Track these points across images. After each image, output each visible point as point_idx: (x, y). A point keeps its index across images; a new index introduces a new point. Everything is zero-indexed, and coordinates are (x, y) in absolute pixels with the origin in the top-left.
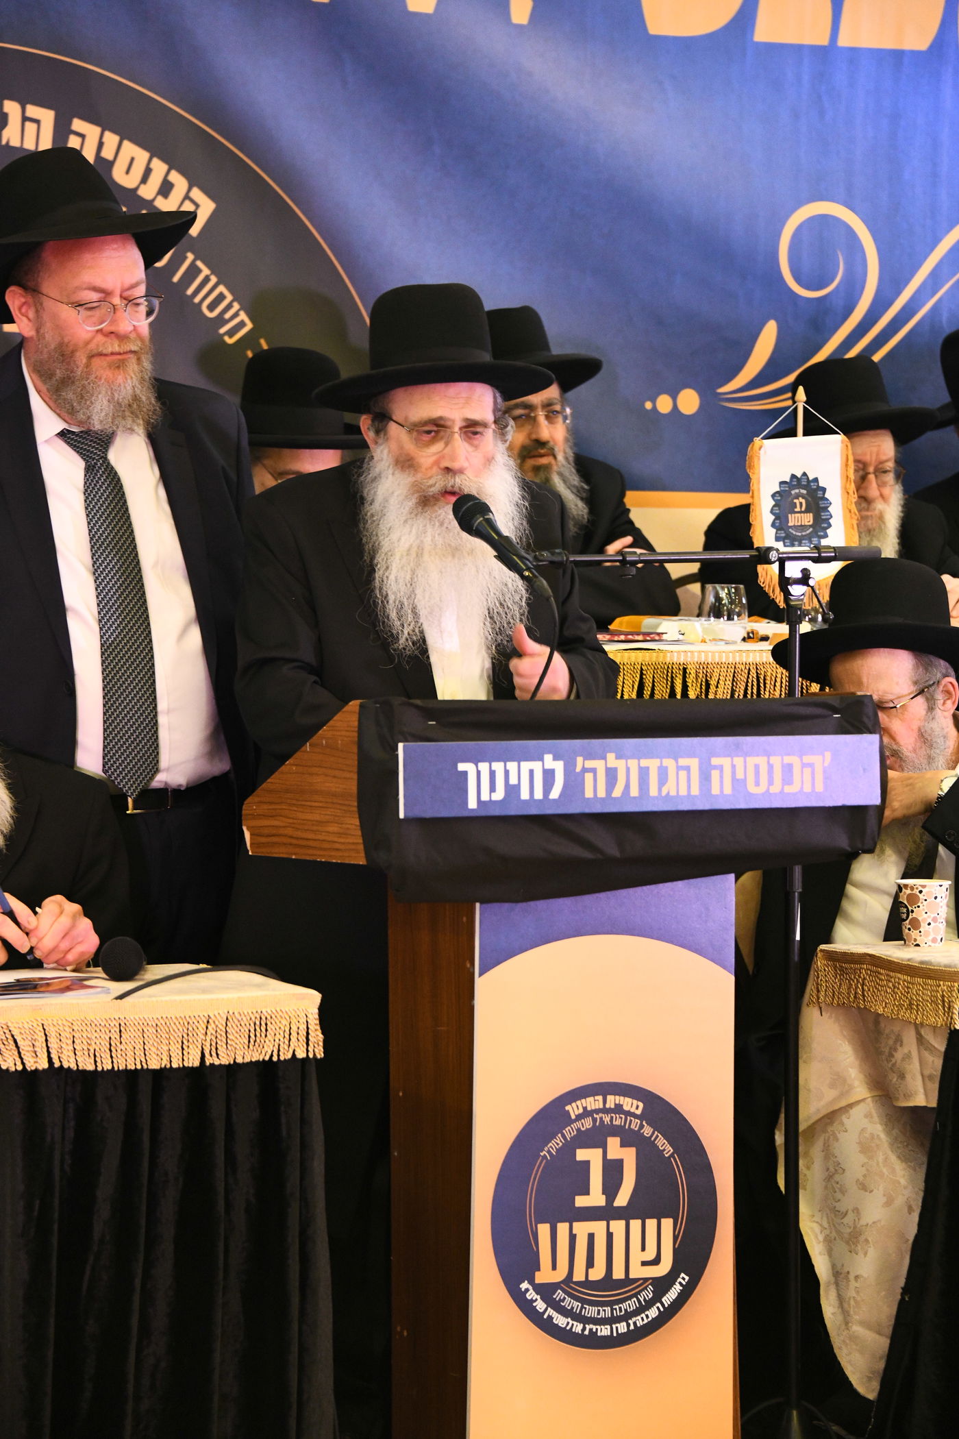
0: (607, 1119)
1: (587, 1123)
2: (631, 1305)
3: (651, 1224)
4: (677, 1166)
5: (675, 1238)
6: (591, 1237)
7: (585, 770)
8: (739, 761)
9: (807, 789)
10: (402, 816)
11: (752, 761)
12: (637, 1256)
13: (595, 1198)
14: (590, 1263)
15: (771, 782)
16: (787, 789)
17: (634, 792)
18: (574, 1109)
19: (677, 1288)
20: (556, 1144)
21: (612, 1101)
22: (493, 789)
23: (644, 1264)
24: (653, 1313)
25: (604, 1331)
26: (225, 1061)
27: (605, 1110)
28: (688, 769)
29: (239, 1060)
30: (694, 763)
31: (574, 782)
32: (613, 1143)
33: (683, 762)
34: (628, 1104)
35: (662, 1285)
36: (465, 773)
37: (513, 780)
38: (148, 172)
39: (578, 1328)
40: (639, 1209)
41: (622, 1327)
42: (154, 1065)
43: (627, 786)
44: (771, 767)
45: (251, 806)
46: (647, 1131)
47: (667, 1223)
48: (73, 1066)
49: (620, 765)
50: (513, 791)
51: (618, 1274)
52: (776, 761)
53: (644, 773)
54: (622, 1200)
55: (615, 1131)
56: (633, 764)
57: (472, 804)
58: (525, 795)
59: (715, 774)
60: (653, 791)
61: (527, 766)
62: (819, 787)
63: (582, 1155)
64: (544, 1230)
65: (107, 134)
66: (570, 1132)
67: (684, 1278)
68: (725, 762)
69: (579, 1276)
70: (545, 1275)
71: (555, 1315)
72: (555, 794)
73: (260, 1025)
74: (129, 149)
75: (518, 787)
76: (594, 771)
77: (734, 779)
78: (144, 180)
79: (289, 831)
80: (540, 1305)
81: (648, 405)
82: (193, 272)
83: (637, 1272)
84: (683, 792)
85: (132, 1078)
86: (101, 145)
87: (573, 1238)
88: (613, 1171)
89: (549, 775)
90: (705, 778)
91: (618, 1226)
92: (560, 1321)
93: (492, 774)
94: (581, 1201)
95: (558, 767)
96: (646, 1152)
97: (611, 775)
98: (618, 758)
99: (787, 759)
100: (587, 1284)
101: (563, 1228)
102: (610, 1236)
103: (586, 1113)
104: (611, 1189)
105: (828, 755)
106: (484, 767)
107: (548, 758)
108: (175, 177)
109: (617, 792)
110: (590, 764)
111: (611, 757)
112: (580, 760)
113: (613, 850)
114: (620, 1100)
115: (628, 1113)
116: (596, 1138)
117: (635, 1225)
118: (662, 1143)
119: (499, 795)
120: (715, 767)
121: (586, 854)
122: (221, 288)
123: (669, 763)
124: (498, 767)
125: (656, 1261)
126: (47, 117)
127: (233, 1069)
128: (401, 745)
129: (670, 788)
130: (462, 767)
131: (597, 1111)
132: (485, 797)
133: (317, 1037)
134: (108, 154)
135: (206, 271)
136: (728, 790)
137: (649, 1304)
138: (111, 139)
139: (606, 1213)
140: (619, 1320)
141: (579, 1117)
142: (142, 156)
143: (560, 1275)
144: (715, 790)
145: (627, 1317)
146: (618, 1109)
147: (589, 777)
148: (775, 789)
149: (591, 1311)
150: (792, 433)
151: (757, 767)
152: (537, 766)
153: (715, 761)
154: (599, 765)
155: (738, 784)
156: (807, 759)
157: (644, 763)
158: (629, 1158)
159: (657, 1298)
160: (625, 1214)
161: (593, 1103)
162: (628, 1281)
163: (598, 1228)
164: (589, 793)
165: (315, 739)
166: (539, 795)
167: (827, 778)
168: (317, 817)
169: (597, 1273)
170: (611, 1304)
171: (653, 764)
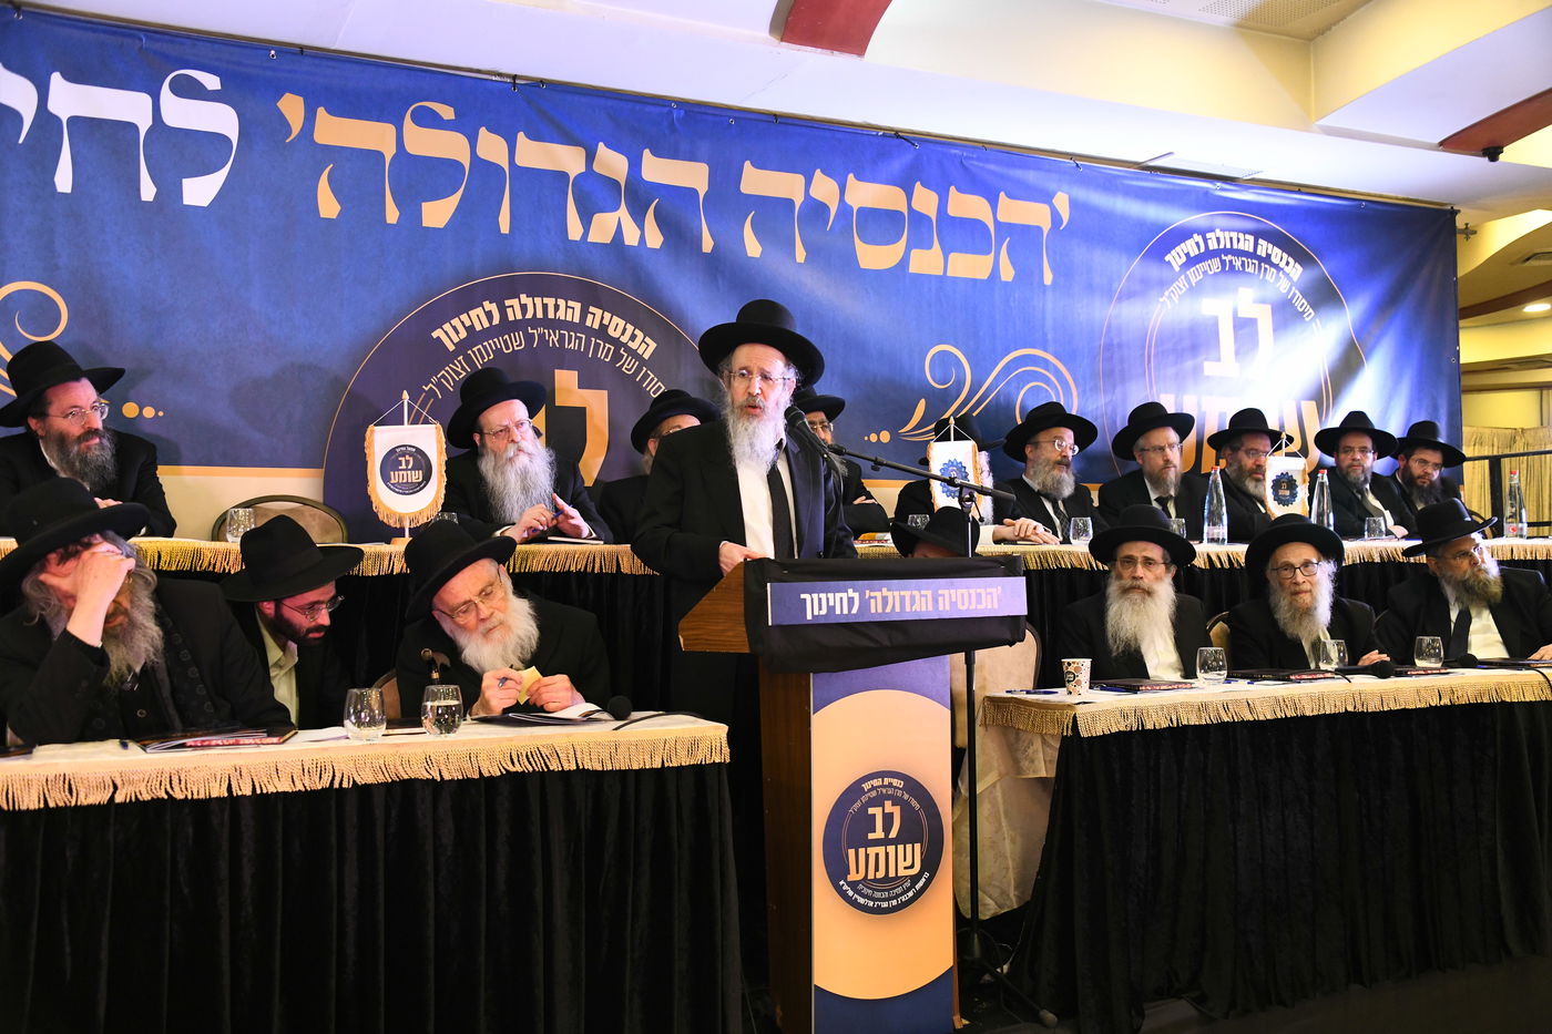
0: (884, 791)
1: (874, 794)
2: (899, 890)
3: (909, 847)
4: (922, 814)
5: (922, 854)
6: (877, 855)
7: (870, 597)
8: (953, 591)
9: (989, 607)
10: (770, 624)
11: (960, 591)
12: (901, 864)
13: (879, 834)
14: (877, 869)
15: (970, 603)
16: (979, 607)
17: (897, 609)
18: (866, 786)
19: (923, 880)
20: (857, 805)
21: (886, 781)
22: (820, 609)
23: (905, 868)
24: (910, 894)
25: (885, 905)
26: (675, 765)
27: (883, 786)
28: (926, 596)
29: (683, 764)
30: (929, 593)
31: (864, 604)
32: (888, 804)
33: (923, 592)
34: (895, 782)
35: (915, 879)
36: (805, 600)
37: (831, 604)
38: (625, 329)
39: (871, 904)
40: (903, 838)
41: (894, 902)
42: (635, 767)
43: (894, 606)
44: (970, 595)
45: (683, 624)
46: (906, 796)
47: (917, 846)
48: (590, 768)
49: (890, 594)
50: (831, 609)
51: (892, 874)
52: (972, 591)
53: (902, 598)
54: (893, 834)
55: (888, 797)
56: (896, 593)
57: (809, 617)
58: (838, 612)
59: (940, 599)
60: (908, 609)
61: (838, 595)
62: (996, 606)
63: (871, 811)
64: (851, 852)
65: (606, 313)
66: (864, 799)
67: (927, 875)
68: (946, 592)
69: (871, 876)
70: (853, 877)
71: (858, 897)
72: (854, 611)
73: (694, 745)
74: (616, 319)
75: (834, 607)
76: (875, 598)
77: (951, 602)
78: (623, 334)
79: (704, 637)
80: (850, 893)
81: (866, 438)
82: (646, 376)
83: (902, 873)
84: (924, 609)
85: (623, 775)
86: (602, 318)
87: (867, 856)
88: (888, 819)
89: (851, 600)
90: (935, 601)
91: (891, 849)
92: (861, 901)
93: (820, 600)
94: (871, 836)
95: (856, 596)
96: (906, 810)
97: (885, 600)
98: (889, 590)
99: (979, 591)
100: (875, 880)
101: (862, 851)
102: (887, 854)
103: (873, 788)
104: (887, 829)
105: (999, 588)
106: (815, 596)
107: (850, 591)
108: (637, 332)
109: (888, 610)
110: (873, 594)
111: (884, 590)
112: (867, 592)
113: (886, 643)
114: (891, 780)
115: (896, 787)
116: (878, 801)
117: (901, 847)
118: (914, 803)
119: (824, 612)
120: (940, 595)
121: (872, 645)
122: (659, 383)
123: (916, 593)
124: (823, 596)
125: (912, 866)
126: (578, 306)
127: (680, 769)
128: (769, 585)
129: (916, 607)
130: (803, 596)
131: (879, 787)
132: (816, 613)
133: (726, 750)
134: (606, 322)
135: (652, 376)
136: (948, 608)
137: (909, 889)
138: (607, 315)
139: (885, 842)
140: (893, 899)
141: (869, 790)
142: (622, 323)
143: (861, 876)
144: (941, 608)
145: (896, 897)
146: (890, 785)
147: (873, 601)
148: (973, 607)
149: (878, 895)
150: (949, 440)
151: (963, 595)
152: (844, 595)
153: (940, 592)
154: (878, 594)
155: (954, 604)
156: (989, 590)
157: (902, 593)
158: (896, 811)
159: (913, 886)
160: (895, 842)
161: (876, 782)
162: (897, 877)
163: (881, 850)
164: (873, 611)
165: (718, 585)
166: (845, 611)
167: (999, 600)
168: (721, 628)
169: (881, 874)
170: (888, 890)
171: (907, 594)
